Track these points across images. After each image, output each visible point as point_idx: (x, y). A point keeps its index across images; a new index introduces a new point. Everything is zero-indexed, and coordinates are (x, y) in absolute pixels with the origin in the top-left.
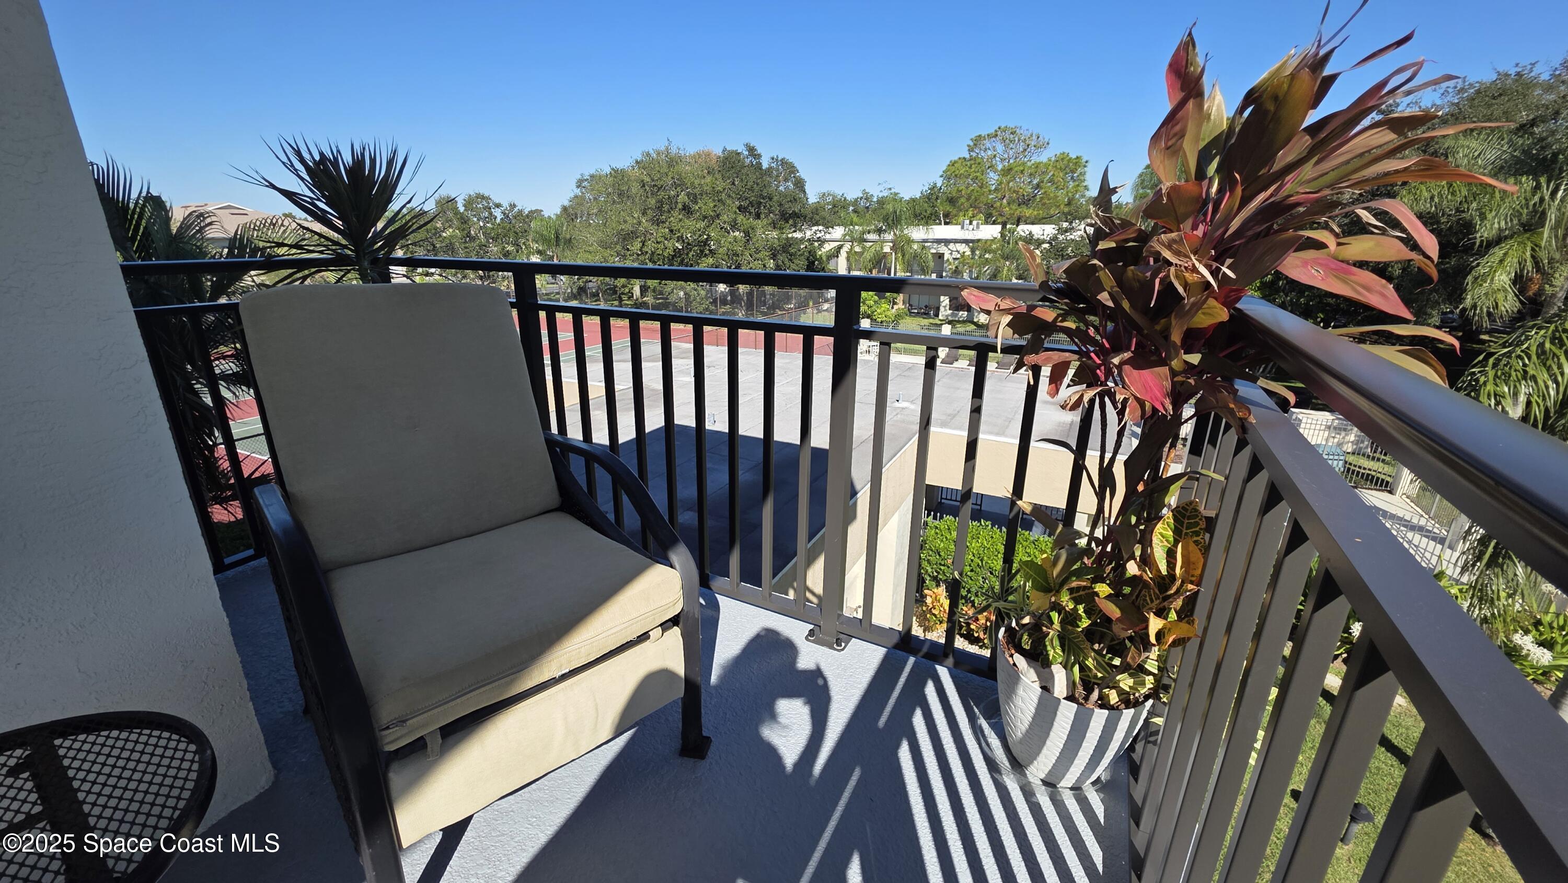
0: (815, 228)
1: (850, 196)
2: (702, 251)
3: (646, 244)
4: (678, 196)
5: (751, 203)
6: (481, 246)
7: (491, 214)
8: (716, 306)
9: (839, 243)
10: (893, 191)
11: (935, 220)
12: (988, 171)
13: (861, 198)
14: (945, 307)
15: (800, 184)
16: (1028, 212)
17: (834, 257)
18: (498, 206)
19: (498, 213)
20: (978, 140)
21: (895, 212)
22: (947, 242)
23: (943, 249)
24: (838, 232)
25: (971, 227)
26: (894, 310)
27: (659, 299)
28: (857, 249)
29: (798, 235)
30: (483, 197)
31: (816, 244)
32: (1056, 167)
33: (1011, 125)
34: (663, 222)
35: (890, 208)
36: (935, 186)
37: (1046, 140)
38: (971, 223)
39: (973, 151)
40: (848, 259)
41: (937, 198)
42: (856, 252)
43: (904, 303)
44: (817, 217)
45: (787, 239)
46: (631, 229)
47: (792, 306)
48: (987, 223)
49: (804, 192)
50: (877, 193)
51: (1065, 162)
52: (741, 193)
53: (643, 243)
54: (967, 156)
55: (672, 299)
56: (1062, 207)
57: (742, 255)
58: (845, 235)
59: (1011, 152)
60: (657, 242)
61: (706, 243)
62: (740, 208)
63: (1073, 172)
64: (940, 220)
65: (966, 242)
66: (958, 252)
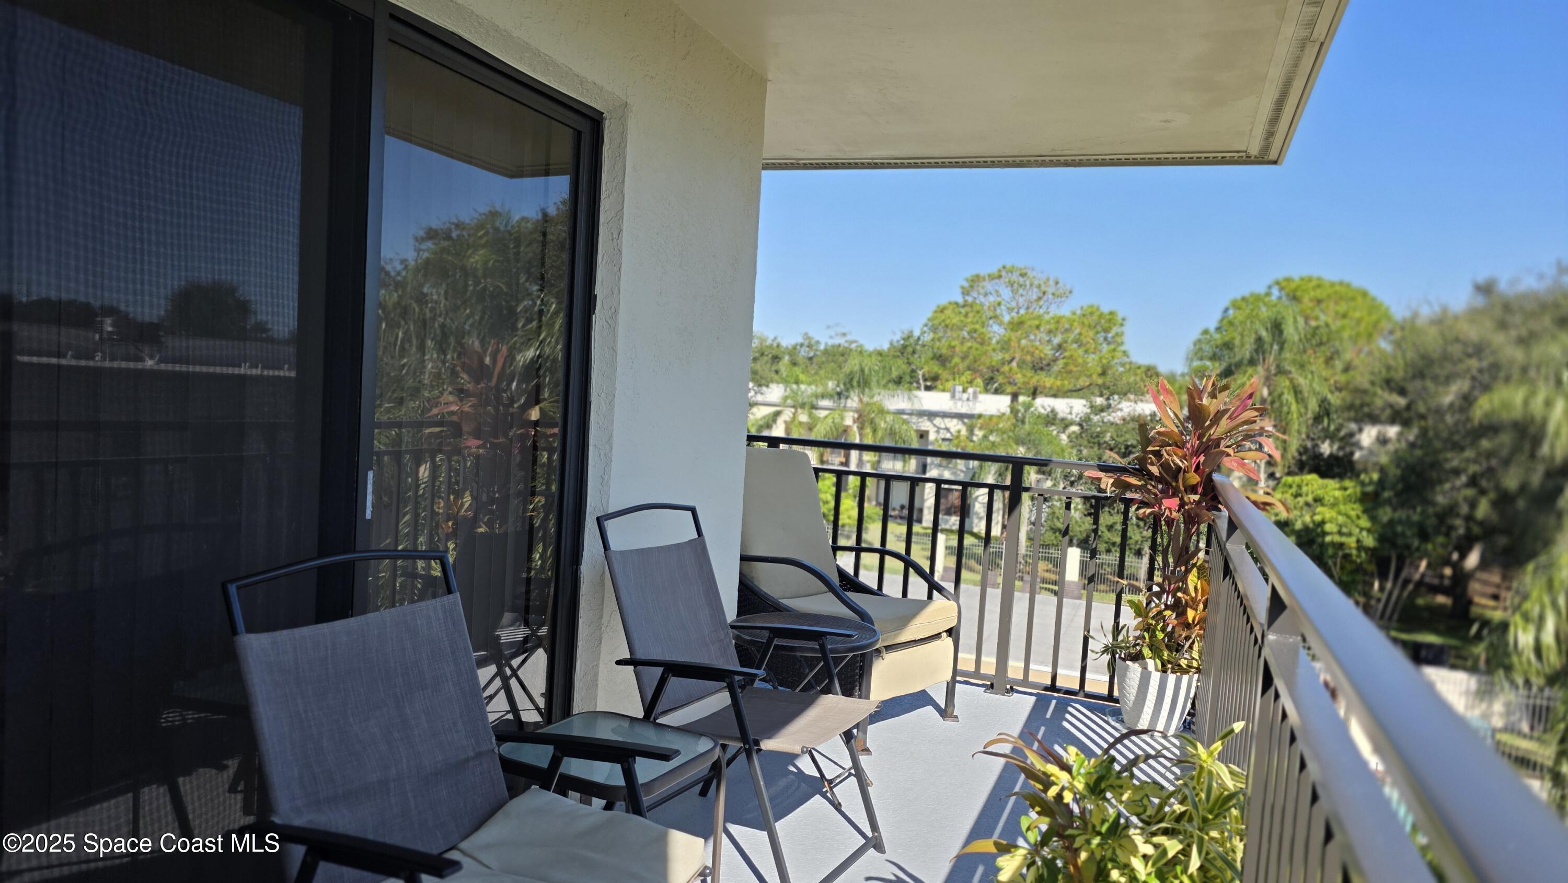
1: (787, 341)
9: (773, 409)
10: (849, 338)
11: (911, 383)
12: (991, 322)
13: (802, 345)
14: (929, 508)
16: (1048, 381)
20: (975, 280)
21: (862, 371)
22: (931, 415)
23: (925, 425)
24: (775, 392)
25: (965, 396)
28: (803, 419)
32: (1083, 323)
33: (1020, 264)
35: (855, 364)
36: (911, 336)
37: (1068, 287)
38: (964, 391)
39: (968, 294)
41: (915, 353)
42: (801, 423)
48: (986, 391)
50: (825, 339)
51: (1095, 317)
54: (960, 300)
56: (1095, 377)
59: (1021, 300)
63: (1106, 331)
64: (918, 382)
65: (960, 416)
66: (948, 430)
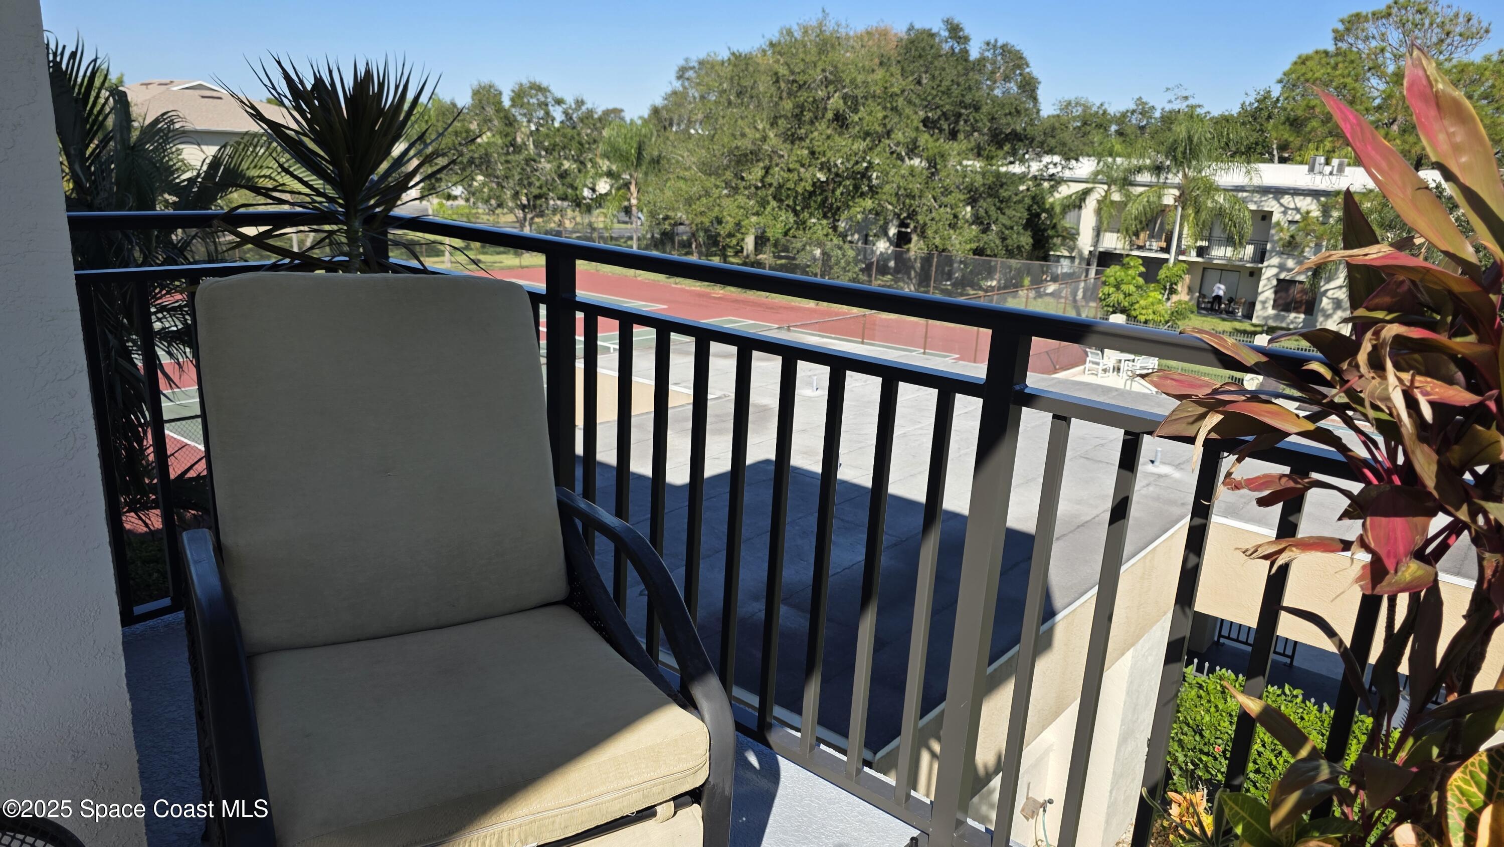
0: (1047, 159)
1: (1115, 108)
2: (857, 187)
3: (771, 171)
4: (829, 98)
5: (944, 114)
6: (529, 161)
7: (547, 113)
8: (870, 276)
9: (1083, 186)
10: (1191, 102)
11: (1262, 154)
12: (1369, 74)
13: (1133, 112)
14: (1264, 303)
15: (1029, 87)
17: (1075, 207)
18: (559, 102)
19: (558, 114)
20: (1354, 21)
21: (1190, 139)
22: (1278, 192)
23: (1270, 204)
24: (1085, 167)
25: (1328, 169)
26: (1169, 304)
27: (780, 258)
28: (1116, 197)
29: (1017, 169)
30: (540, 89)
31: (1046, 185)
34: (801, 139)
35: (1180, 130)
36: (1268, 94)
37: (1486, 25)
38: (1328, 162)
39: (1342, 39)
40: (1099, 212)
41: (1269, 117)
42: (1112, 202)
43: (1190, 290)
44: (1052, 142)
45: (998, 175)
46: (750, 147)
47: (994, 283)
48: (1356, 163)
49: (1035, 99)
50: (1162, 103)
52: (929, 98)
53: (767, 170)
54: (1332, 49)
55: (802, 259)
57: (920, 197)
58: (1097, 173)
60: (789, 170)
61: (865, 175)
62: (926, 122)
64: (1271, 154)
65: (1315, 194)
66: (1297, 210)
